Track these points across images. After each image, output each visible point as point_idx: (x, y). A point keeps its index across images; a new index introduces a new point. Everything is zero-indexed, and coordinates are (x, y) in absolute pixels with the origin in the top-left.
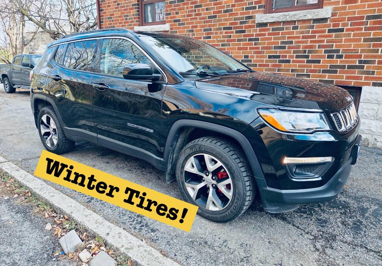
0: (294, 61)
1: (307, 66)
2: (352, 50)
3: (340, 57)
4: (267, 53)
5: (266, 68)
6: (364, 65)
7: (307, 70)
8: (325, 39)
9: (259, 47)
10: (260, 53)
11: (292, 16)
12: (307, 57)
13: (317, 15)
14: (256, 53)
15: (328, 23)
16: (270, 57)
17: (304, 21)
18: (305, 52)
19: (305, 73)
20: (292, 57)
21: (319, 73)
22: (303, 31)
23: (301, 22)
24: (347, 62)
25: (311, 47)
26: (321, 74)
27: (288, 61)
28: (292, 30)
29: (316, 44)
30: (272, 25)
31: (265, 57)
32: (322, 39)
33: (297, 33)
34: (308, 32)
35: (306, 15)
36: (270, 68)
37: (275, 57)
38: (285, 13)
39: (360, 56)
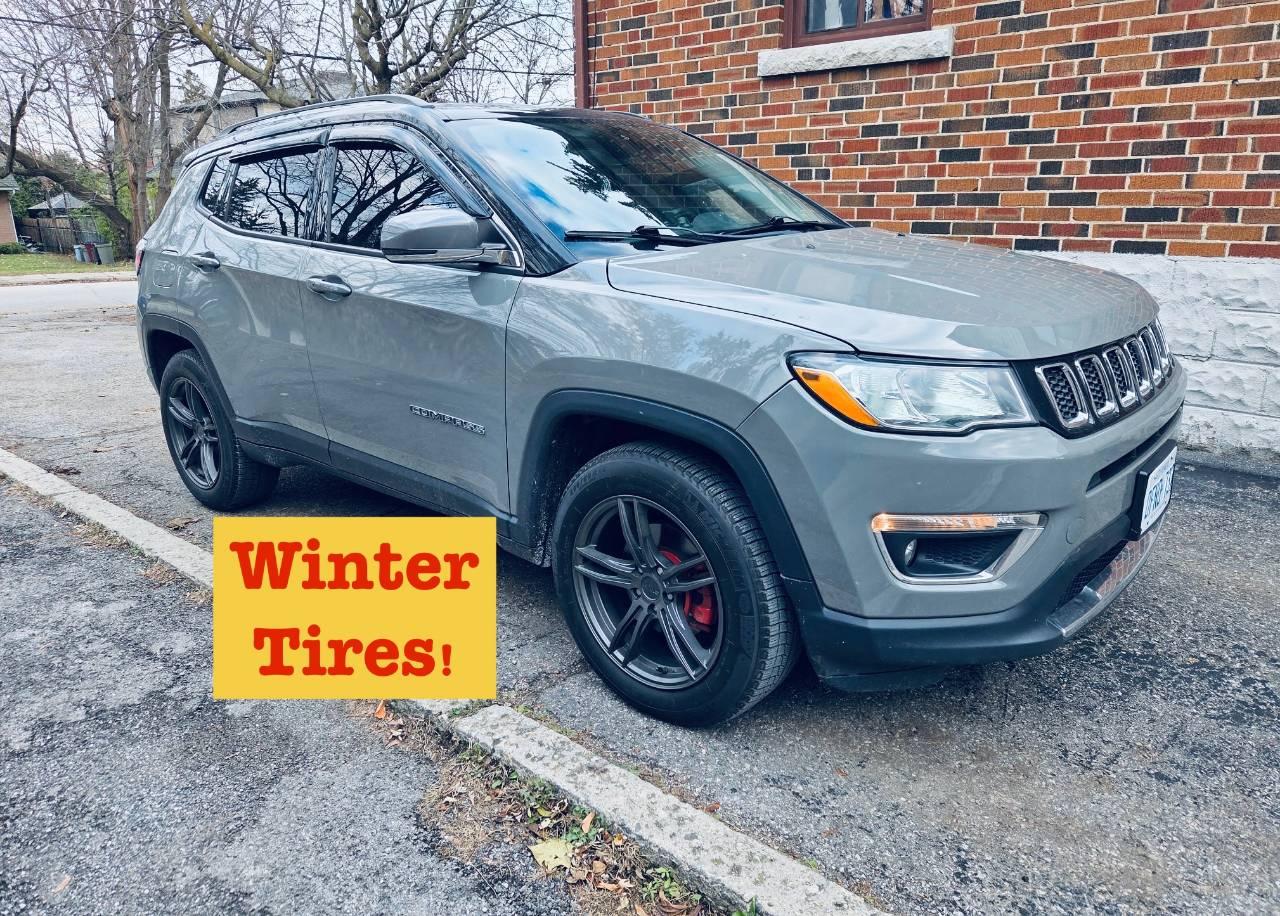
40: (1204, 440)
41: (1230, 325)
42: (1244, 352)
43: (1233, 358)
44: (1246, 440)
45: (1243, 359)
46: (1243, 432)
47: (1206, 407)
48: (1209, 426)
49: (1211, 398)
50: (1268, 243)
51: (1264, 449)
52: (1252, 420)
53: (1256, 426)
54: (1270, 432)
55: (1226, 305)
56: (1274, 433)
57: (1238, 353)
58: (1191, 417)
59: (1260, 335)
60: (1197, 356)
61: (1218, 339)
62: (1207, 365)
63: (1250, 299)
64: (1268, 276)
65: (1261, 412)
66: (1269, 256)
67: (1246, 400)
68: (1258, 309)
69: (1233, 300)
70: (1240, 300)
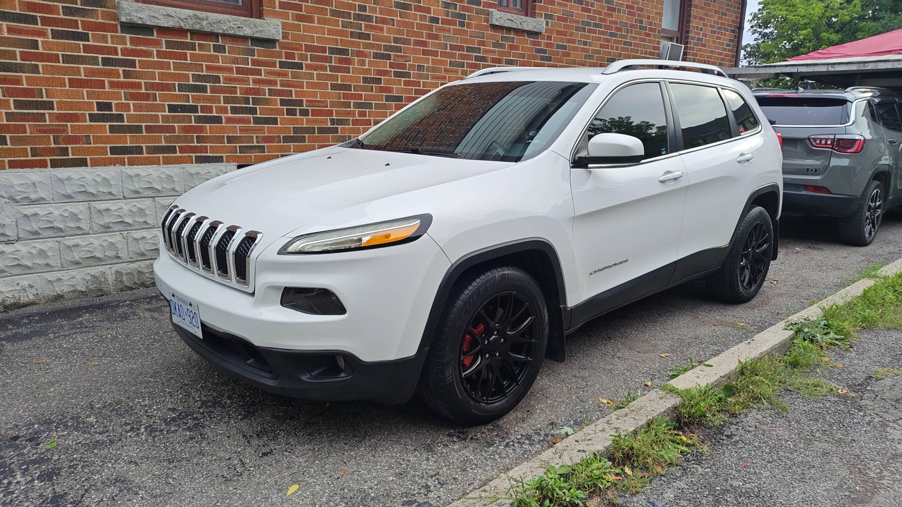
0: (229, 120)
1: (256, 130)
2: (318, 101)
3: (305, 113)
4: (164, 98)
5: (168, 135)
6: (337, 126)
7: (257, 137)
8: (278, 79)
9: (140, 84)
10: (146, 97)
11: (214, 23)
12: (253, 111)
13: (261, 31)
14: (133, 97)
15: (278, 49)
16: (172, 108)
17: (235, 38)
18: (247, 101)
19: (255, 144)
20: (224, 110)
21: (278, 143)
22: (237, 58)
23: (228, 39)
24: (316, 121)
25: (257, 92)
26: (282, 144)
27: (218, 120)
28: (212, 53)
29: (265, 88)
30: (164, 34)
31: (160, 108)
32: (272, 78)
33: (225, 60)
34: (246, 62)
35: (242, 27)
36: (177, 134)
37: (184, 109)
38: (197, 13)
39: (330, 113)
40: (31, 297)
41: (26, 216)
42: (40, 231)
43: (34, 237)
44: (59, 289)
45: (41, 236)
46: (55, 284)
47: (26, 274)
48: (31, 286)
49: (28, 267)
50: (33, 158)
51: (71, 291)
52: (59, 275)
53: (63, 278)
54: (72, 280)
55: (17, 202)
56: (75, 279)
57: (36, 233)
58: (18, 284)
59: (47, 219)
60: (8, 240)
61: (21, 226)
62: (17, 246)
63: (33, 196)
64: (40, 180)
65: (62, 268)
66: (37, 167)
67: (50, 262)
68: (40, 202)
69: (23, 198)
70: (27, 198)
